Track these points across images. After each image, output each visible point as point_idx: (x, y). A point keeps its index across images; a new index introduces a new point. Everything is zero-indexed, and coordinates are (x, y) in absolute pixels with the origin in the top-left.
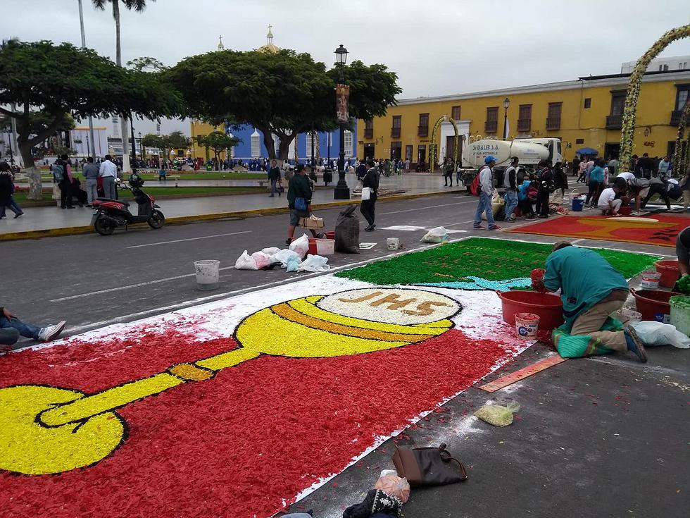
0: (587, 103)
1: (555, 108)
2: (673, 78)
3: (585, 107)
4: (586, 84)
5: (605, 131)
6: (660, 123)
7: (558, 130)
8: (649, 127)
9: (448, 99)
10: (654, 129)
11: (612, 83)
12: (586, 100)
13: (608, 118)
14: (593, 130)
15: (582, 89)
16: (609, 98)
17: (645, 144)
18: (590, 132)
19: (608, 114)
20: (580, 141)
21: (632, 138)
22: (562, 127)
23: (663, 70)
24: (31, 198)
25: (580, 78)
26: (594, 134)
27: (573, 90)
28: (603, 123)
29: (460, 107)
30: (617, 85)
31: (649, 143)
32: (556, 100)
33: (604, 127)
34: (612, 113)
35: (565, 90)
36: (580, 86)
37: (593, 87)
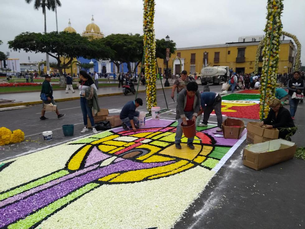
0: (229, 52)
1: (217, 54)
3: (228, 54)
4: (228, 45)
5: (235, 63)
8: (251, 62)
10: (253, 62)
11: (238, 45)
14: (231, 63)
15: (227, 47)
16: (237, 51)
17: (250, 68)
18: (230, 63)
19: (237, 57)
22: (220, 61)
23: (253, 41)
24: (62, 87)
25: (226, 43)
27: (224, 47)
28: (235, 60)
29: (180, 53)
30: (240, 46)
32: (217, 51)
33: (235, 61)
34: (238, 56)
35: (221, 47)
36: (226, 46)
37: (231, 47)
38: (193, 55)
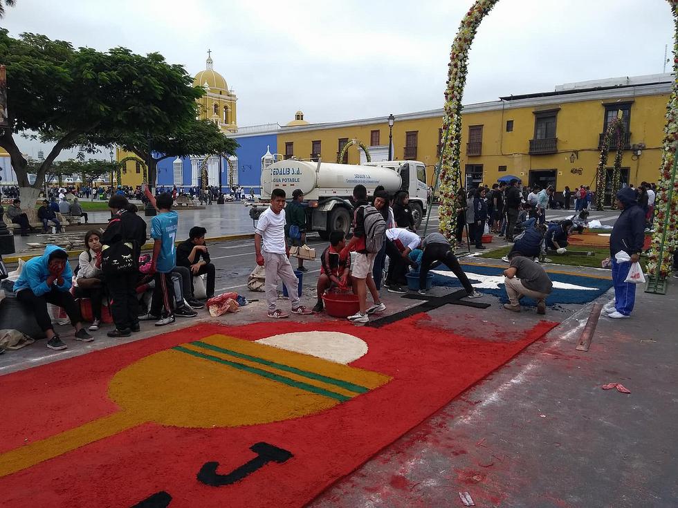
0: (510, 126)
1: (476, 131)
2: (600, 97)
3: (508, 130)
4: (508, 104)
5: (528, 157)
6: (589, 148)
7: (480, 156)
8: (576, 152)
9: (366, 123)
10: (580, 153)
11: (535, 103)
12: (508, 122)
13: (531, 142)
14: (516, 156)
15: (503, 110)
16: (532, 121)
17: (572, 171)
18: (513, 158)
19: (531, 137)
20: (502, 168)
21: (458, 154)
22: (484, 152)
25: (501, 98)
26: (517, 160)
27: (494, 111)
28: (526, 148)
29: (378, 131)
30: (541, 106)
31: (576, 170)
32: (477, 122)
33: (527, 152)
34: (536, 135)
36: (502, 107)
37: (515, 108)
38: (412, 136)
